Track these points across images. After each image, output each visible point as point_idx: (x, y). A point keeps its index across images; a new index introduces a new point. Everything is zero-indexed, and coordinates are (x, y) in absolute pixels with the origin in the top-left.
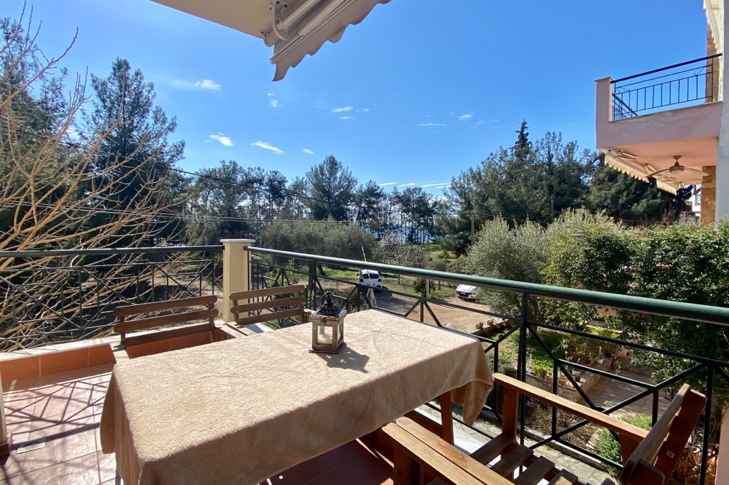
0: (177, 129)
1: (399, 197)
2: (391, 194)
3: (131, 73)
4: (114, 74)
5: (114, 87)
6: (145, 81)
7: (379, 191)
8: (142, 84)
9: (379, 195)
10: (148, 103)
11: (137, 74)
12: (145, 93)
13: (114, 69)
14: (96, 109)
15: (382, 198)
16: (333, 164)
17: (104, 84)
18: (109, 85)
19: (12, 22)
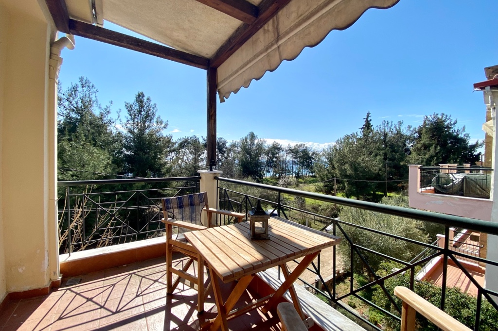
0: (168, 127)
1: (291, 150)
2: (287, 148)
3: (145, 99)
4: (137, 100)
5: (136, 107)
6: (152, 103)
7: (279, 147)
8: (150, 105)
9: (279, 149)
10: (153, 115)
11: (148, 99)
12: (152, 109)
13: (137, 98)
14: (127, 120)
15: (281, 150)
16: (253, 137)
17: (131, 106)
18: (134, 106)
19: (85, 78)
